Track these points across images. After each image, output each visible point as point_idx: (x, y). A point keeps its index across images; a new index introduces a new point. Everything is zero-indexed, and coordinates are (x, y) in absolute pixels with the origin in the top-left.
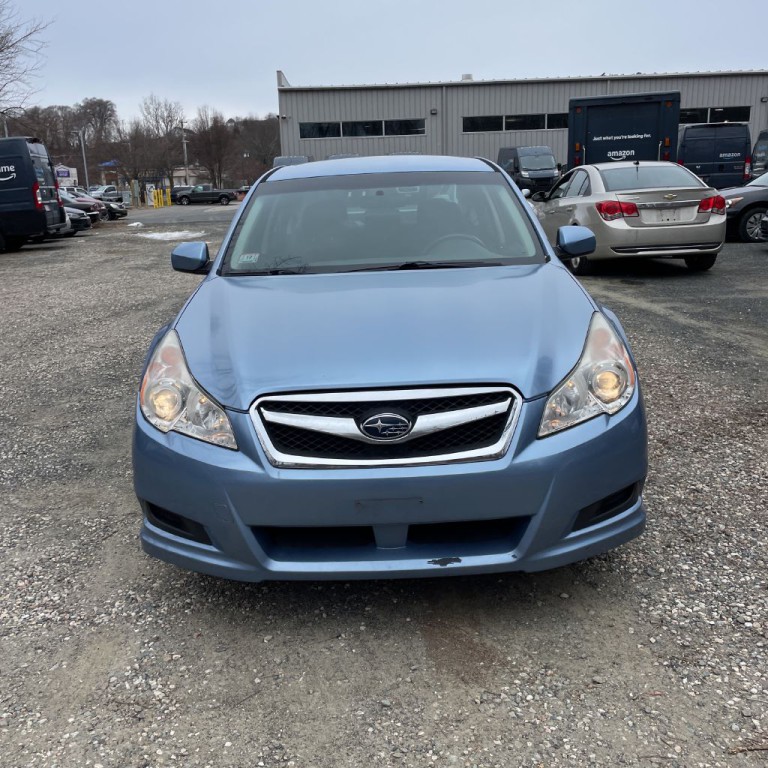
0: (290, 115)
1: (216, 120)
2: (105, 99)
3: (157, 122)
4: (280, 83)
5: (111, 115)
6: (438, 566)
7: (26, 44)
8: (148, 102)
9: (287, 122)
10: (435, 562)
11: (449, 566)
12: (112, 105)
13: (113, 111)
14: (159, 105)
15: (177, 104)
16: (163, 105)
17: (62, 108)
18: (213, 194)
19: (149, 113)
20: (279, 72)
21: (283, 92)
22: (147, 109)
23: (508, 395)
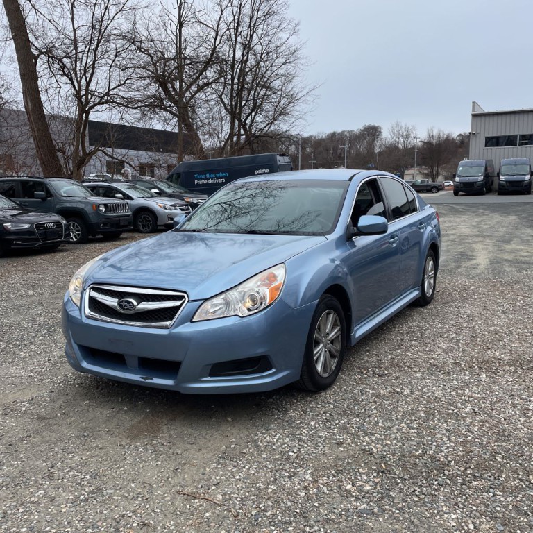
0: (478, 132)
1: (448, 136)
2: (376, 125)
3: (399, 138)
4: (473, 110)
5: (379, 135)
6: (143, 380)
7: (308, 98)
8: (394, 126)
9: (476, 136)
10: (143, 378)
11: (147, 381)
12: (380, 128)
13: (380, 132)
14: (401, 128)
15: (413, 126)
16: (403, 128)
17: (349, 132)
18: (427, 186)
19: (394, 134)
20: (474, 103)
21: (474, 116)
22: (393, 130)
23: (184, 297)
